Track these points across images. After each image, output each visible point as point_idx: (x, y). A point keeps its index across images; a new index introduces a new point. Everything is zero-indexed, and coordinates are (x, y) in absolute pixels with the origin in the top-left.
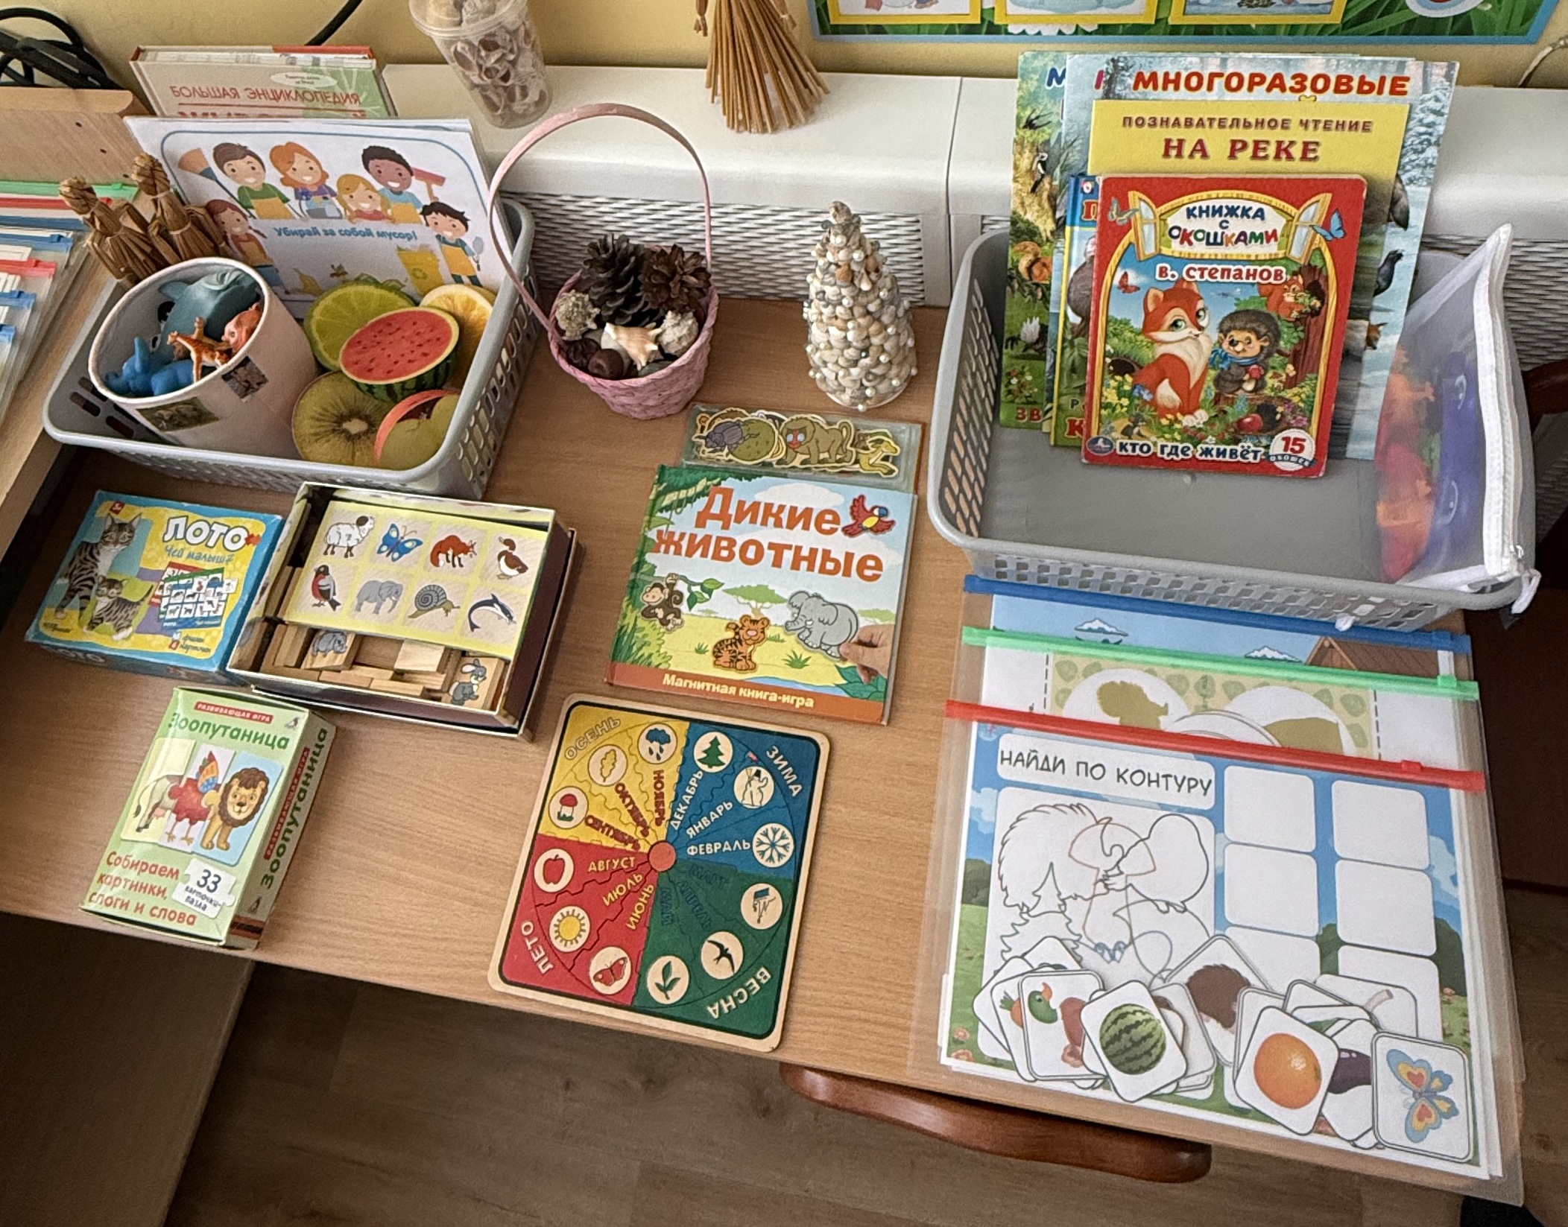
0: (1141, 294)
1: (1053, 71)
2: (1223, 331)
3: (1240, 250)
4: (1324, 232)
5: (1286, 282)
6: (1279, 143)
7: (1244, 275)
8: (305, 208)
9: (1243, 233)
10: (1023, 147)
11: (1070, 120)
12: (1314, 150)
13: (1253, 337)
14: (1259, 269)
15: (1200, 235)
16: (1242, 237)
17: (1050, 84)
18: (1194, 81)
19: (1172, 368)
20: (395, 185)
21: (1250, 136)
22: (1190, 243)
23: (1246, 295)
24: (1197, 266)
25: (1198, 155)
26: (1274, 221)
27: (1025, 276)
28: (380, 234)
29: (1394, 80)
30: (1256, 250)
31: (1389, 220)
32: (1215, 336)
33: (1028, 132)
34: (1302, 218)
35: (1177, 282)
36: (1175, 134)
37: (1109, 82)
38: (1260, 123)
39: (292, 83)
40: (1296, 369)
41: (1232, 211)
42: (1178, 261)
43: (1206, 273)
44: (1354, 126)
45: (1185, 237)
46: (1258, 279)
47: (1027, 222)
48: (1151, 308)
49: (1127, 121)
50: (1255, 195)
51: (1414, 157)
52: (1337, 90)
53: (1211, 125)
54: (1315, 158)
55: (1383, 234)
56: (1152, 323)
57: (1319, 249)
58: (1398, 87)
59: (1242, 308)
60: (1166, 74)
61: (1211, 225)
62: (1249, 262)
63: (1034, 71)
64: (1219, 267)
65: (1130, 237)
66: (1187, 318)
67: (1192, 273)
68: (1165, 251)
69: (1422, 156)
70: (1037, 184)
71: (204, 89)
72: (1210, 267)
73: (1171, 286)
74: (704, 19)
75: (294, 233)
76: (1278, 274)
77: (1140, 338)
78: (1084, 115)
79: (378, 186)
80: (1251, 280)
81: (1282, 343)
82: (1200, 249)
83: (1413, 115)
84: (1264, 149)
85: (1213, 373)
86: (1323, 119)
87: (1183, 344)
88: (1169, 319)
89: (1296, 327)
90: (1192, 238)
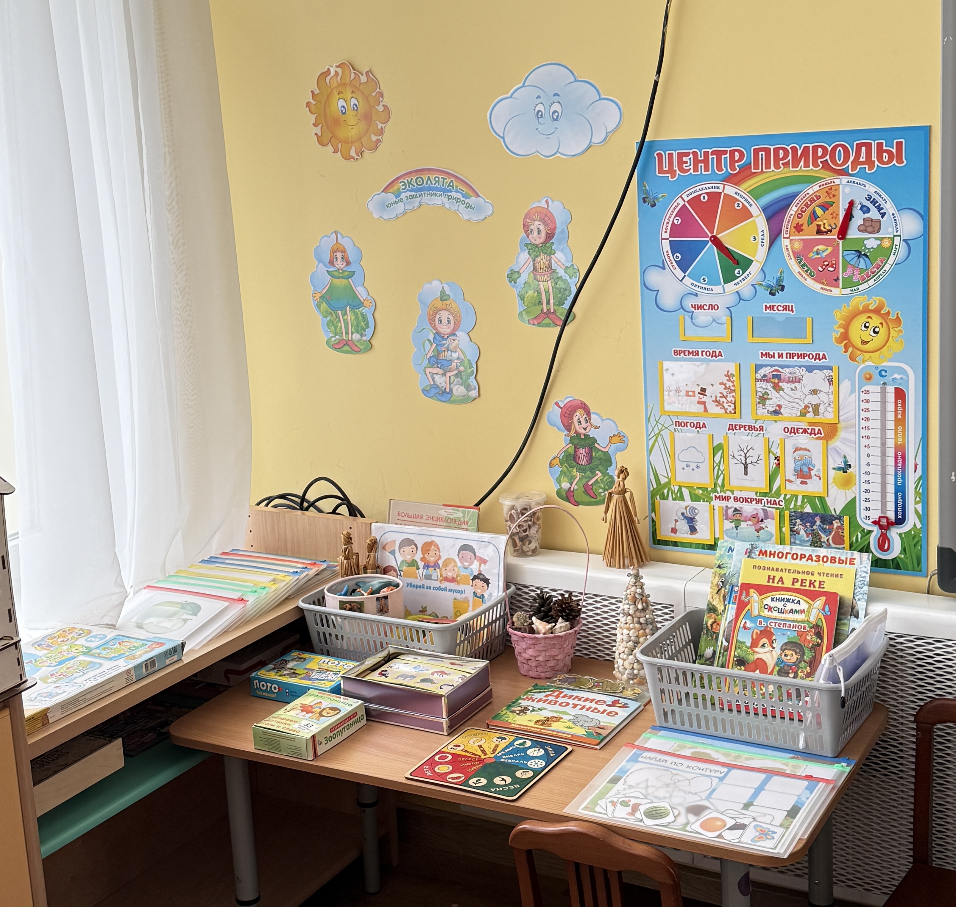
0: (751, 631)
1: (730, 548)
2: (783, 650)
3: (791, 616)
4: (822, 612)
5: (808, 631)
6: (811, 581)
7: (792, 627)
8: (424, 574)
9: (792, 609)
10: (715, 575)
11: (734, 566)
12: (823, 584)
13: (794, 653)
14: (798, 624)
15: (776, 609)
16: (791, 611)
17: (728, 552)
18: (780, 555)
19: (761, 665)
20: (466, 564)
21: (800, 577)
22: (772, 612)
23: (792, 635)
24: (774, 621)
25: (780, 583)
26: (804, 606)
27: (710, 628)
28: (450, 590)
29: (851, 559)
30: (796, 616)
31: (851, 615)
32: (779, 652)
33: (719, 569)
34: (815, 606)
35: (765, 627)
36: (772, 573)
37: (750, 552)
38: (803, 572)
39: (445, 514)
40: (810, 669)
41: (788, 600)
42: (766, 618)
43: (777, 624)
44: (837, 576)
45: (770, 609)
46: (797, 629)
47: (714, 605)
48: (754, 637)
49: (754, 567)
50: (797, 595)
51: (859, 590)
52: (831, 562)
53: (785, 571)
54: (824, 588)
55: (849, 620)
56: (754, 644)
57: (821, 618)
58: (852, 562)
59: (789, 641)
60: (770, 552)
61: (780, 605)
62: (793, 621)
63: (723, 547)
64: (782, 623)
65: (749, 607)
66: (768, 643)
67: (771, 624)
68: (762, 614)
69: (862, 590)
70: (719, 590)
71: (410, 514)
72: (779, 622)
73: (763, 629)
74: (606, 516)
75: (414, 586)
76: (805, 628)
77: (749, 650)
78: (739, 564)
79: (459, 564)
80: (794, 629)
81: (805, 657)
82: (775, 614)
83: (858, 573)
84: (805, 583)
85: (777, 668)
86: (826, 573)
87: (766, 654)
88: (761, 643)
89: (811, 651)
90: (772, 610)
